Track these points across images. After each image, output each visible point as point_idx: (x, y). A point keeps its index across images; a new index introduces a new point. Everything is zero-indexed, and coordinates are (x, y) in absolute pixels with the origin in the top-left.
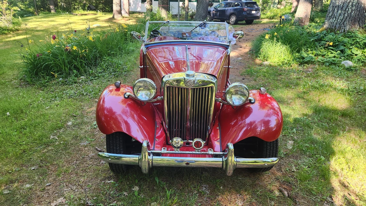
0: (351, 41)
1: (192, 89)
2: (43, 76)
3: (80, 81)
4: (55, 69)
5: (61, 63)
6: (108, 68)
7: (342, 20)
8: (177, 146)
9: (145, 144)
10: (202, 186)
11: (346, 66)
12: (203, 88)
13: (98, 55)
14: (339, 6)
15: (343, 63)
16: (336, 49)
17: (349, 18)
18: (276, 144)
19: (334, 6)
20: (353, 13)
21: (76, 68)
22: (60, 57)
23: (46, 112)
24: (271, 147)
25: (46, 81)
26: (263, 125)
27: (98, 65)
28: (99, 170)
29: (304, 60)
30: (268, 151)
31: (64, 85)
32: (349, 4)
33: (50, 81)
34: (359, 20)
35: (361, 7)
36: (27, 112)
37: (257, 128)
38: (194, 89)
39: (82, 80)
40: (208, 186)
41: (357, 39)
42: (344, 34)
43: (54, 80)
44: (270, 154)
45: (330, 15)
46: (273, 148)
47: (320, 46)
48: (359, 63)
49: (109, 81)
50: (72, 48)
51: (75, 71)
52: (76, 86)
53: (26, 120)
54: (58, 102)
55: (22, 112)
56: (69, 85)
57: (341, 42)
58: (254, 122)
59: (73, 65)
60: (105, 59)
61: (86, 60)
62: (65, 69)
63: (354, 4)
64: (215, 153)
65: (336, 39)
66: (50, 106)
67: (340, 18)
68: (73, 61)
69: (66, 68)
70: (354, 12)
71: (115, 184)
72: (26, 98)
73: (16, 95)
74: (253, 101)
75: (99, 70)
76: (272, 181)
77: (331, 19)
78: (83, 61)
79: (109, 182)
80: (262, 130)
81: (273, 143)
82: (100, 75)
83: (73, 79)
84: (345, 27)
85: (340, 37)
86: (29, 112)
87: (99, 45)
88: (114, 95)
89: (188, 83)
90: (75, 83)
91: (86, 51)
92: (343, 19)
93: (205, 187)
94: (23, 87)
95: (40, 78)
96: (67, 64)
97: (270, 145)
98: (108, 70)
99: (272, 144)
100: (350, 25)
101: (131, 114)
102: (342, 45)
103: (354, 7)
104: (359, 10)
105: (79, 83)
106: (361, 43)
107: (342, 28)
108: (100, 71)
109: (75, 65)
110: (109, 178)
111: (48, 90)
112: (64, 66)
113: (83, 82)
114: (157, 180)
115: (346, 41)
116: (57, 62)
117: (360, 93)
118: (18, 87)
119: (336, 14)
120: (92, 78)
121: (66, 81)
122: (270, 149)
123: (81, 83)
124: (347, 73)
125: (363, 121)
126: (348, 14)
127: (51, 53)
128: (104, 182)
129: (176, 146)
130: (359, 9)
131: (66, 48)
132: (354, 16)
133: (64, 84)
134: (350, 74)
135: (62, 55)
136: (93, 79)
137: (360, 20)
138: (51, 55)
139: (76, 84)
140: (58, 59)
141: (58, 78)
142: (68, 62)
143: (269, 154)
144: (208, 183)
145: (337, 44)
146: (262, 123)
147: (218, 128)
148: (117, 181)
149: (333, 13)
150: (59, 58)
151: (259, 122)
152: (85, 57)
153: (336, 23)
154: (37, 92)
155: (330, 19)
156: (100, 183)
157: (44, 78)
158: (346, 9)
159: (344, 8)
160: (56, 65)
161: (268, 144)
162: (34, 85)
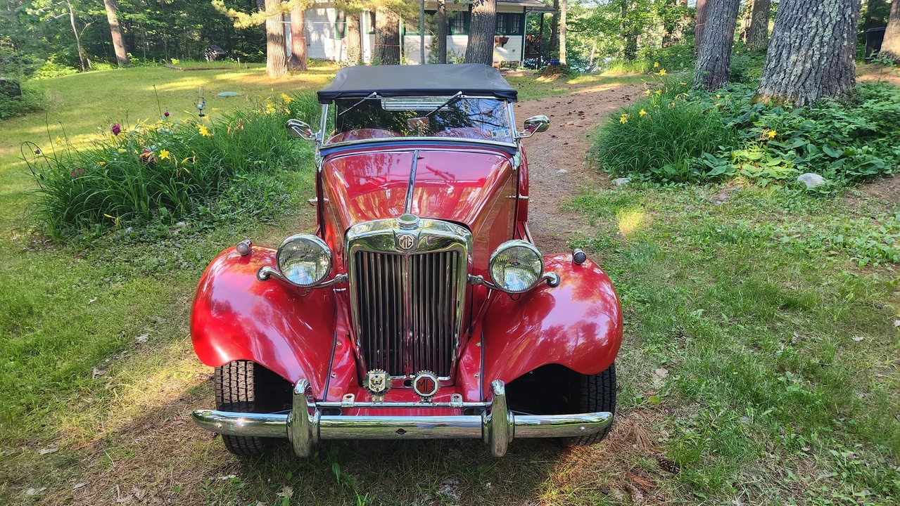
0: (821, 126)
1: (413, 256)
2: (86, 224)
3: (176, 233)
4: (116, 205)
5: (131, 190)
6: (243, 201)
7: (800, 77)
8: (377, 389)
9: (300, 388)
10: (444, 482)
11: (810, 186)
12: (438, 254)
13: (221, 169)
14: (791, 45)
15: (800, 178)
16: (785, 147)
17: (816, 73)
18: (610, 380)
19: (779, 46)
20: (825, 60)
21: (166, 201)
22: (128, 178)
23: (88, 310)
24: (599, 388)
25: (94, 234)
26: (581, 334)
27: (220, 194)
28: (204, 451)
29: (709, 173)
30: (592, 395)
31: (135, 244)
32: (814, 39)
33: (104, 235)
34: (838, 76)
35: (843, 48)
36: (43, 312)
37: (568, 341)
38: (418, 256)
39: (179, 230)
40: (457, 482)
41: (833, 121)
42: (807, 109)
43: (112, 232)
44: (596, 404)
45: (771, 67)
46: (604, 389)
47: (748, 140)
48: (839, 177)
49: (245, 231)
50: (157, 156)
51: (164, 210)
52: (166, 246)
53: (39, 332)
54: (117, 287)
55: (31, 313)
56: (149, 243)
57: (798, 130)
58: (560, 328)
59: (158, 194)
60: (238, 178)
61: (192, 182)
62: (139, 205)
63: (826, 39)
64: (466, 404)
65: (785, 122)
66: (98, 296)
67: (795, 73)
68: (161, 185)
69: (143, 204)
70: (827, 59)
71: (238, 483)
72: (42, 277)
73: (20, 272)
74: (554, 282)
75: (222, 205)
76: (609, 465)
77: (775, 75)
78: (184, 184)
79: (224, 478)
80: (578, 344)
81: (603, 377)
82: (223, 217)
83: (159, 230)
84: (806, 92)
85: (795, 118)
86: (47, 313)
87: (224, 147)
88: (240, 273)
89: (403, 244)
90: (164, 237)
91: (191, 160)
92: (801, 74)
93: (452, 485)
94: (36, 251)
95: (80, 227)
96: (144, 193)
97: (596, 381)
98: (245, 204)
99: (601, 379)
100: (819, 89)
101: (275, 316)
102: (800, 136)
103: (826, 48)
104: (838, 55)
105: (173, 237)
106: (845, 131)
107: (802, 97)
108: (225, 208)
109: (164, 195)
110: (226, 469)
111: (98, 256)
112: (139, 197)
113: (183, 236)
114: (337, 471)
115: (810, 126)
116: (121, 189)
117: (832, 252)
118: (25, 251)
119: (785, 64)
120: (205, 226)
121: (141, 236)
122: (597, 390)
123: (177, 238)
124: (809, 204)
125: (835, 319)
126: (812, 63)
127: (107, 168)
128: (212, 479)
129: (375, 390)
130: (837, 51)
131: (143, 154)
132: (828, 67)
133: (136, 241)
134: (817, 205)
135: (132, 172)
136: (206, 229)
137: (841, 76)
138: (106, 172)
139: (166, 240)
140: (124, 182)
141: (123, 226)
142: (148, 189)
143: (594, 401)
144: (458, 476)
145: (789, 135)
146: (580, 330)
147: (479, 344)
148: (243, 477)
149: (779, 61)
150: (127, 180)
151: (571, 328)
152: (188, 176)
153: (787, 85)
154: (72, 263)
155: (772, 76)
156: (202, 482)
157: (90, 228)
158: (807, 52)
159: (802, 49)
160: (120, 197)
161: (592, 380)
162: (64, 244)
